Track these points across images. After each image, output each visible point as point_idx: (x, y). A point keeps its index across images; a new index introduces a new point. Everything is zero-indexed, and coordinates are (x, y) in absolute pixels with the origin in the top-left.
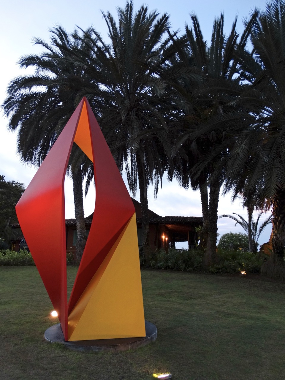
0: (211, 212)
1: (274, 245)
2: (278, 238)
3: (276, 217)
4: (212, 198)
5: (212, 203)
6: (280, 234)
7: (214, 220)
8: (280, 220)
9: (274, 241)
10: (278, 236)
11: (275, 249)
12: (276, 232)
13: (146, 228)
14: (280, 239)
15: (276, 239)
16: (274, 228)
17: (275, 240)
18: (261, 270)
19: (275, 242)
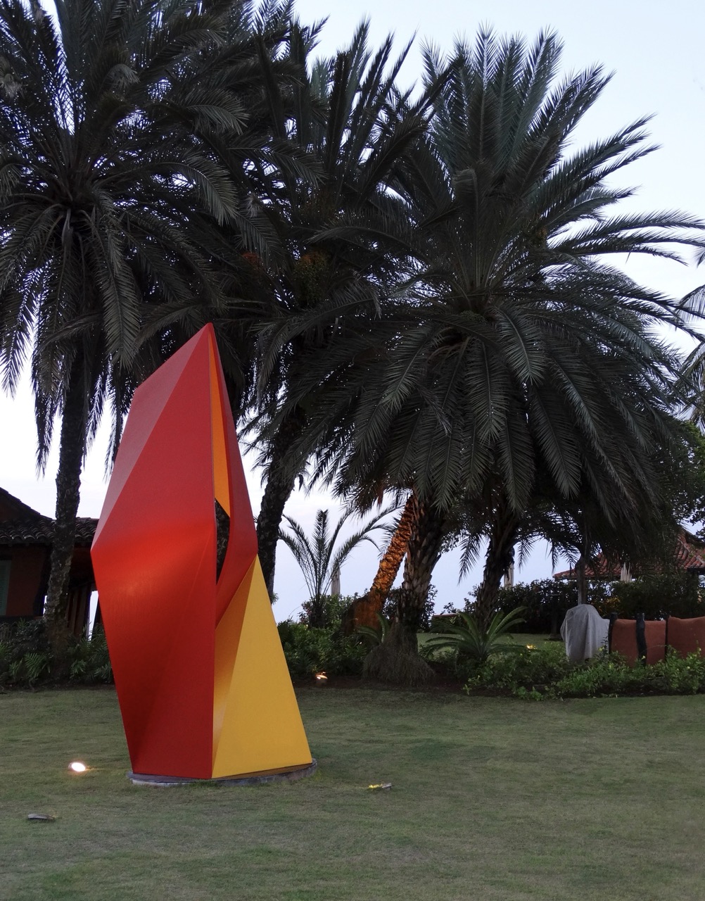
0: (266, 521)
1: (404, 605)
2: (413, 587)
3: (418, 538)
4: (276, 483)
5: (271, 498)
6: (420, 580)
7: (270, 543)
8: (425, 546)
9: (404, 595)
10: (415, 583)
11: (404, 615)
12: (412, 574)
13: (64, 565)
14: (417, 590)
15: (410, 590)
16: (409, 564)
17: (408, 592)
18: (365, 667)
19: (407, 597)
